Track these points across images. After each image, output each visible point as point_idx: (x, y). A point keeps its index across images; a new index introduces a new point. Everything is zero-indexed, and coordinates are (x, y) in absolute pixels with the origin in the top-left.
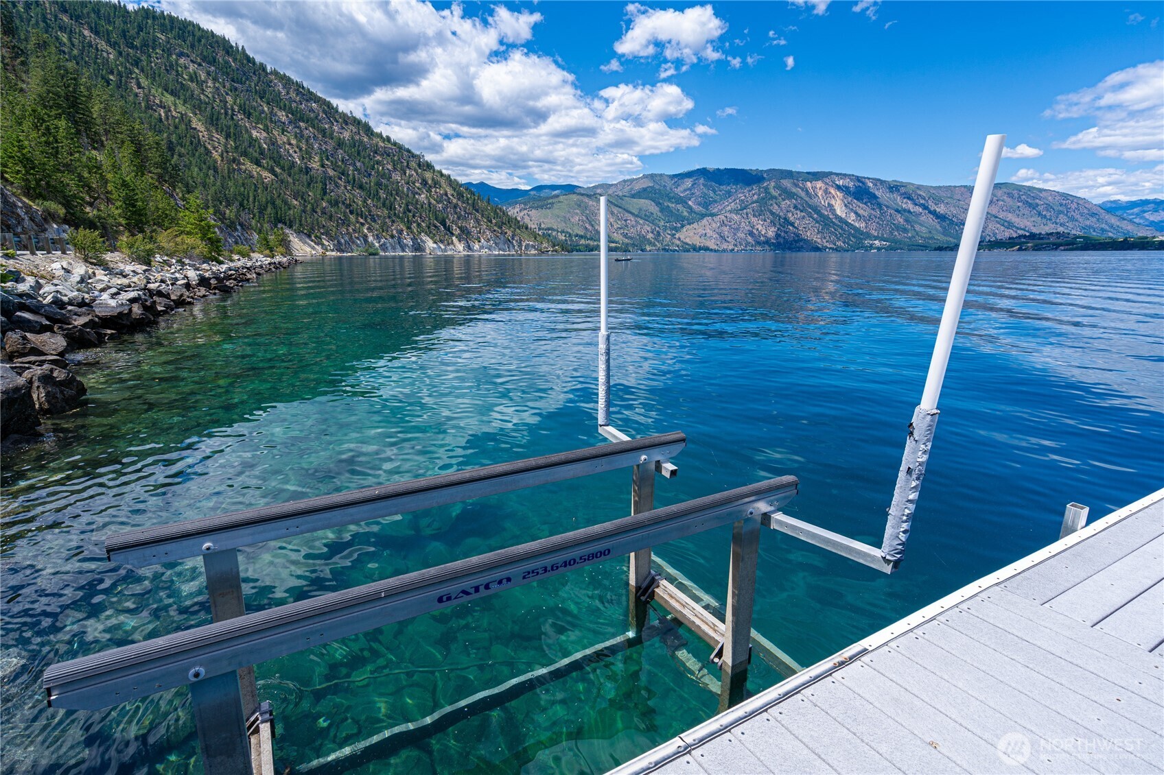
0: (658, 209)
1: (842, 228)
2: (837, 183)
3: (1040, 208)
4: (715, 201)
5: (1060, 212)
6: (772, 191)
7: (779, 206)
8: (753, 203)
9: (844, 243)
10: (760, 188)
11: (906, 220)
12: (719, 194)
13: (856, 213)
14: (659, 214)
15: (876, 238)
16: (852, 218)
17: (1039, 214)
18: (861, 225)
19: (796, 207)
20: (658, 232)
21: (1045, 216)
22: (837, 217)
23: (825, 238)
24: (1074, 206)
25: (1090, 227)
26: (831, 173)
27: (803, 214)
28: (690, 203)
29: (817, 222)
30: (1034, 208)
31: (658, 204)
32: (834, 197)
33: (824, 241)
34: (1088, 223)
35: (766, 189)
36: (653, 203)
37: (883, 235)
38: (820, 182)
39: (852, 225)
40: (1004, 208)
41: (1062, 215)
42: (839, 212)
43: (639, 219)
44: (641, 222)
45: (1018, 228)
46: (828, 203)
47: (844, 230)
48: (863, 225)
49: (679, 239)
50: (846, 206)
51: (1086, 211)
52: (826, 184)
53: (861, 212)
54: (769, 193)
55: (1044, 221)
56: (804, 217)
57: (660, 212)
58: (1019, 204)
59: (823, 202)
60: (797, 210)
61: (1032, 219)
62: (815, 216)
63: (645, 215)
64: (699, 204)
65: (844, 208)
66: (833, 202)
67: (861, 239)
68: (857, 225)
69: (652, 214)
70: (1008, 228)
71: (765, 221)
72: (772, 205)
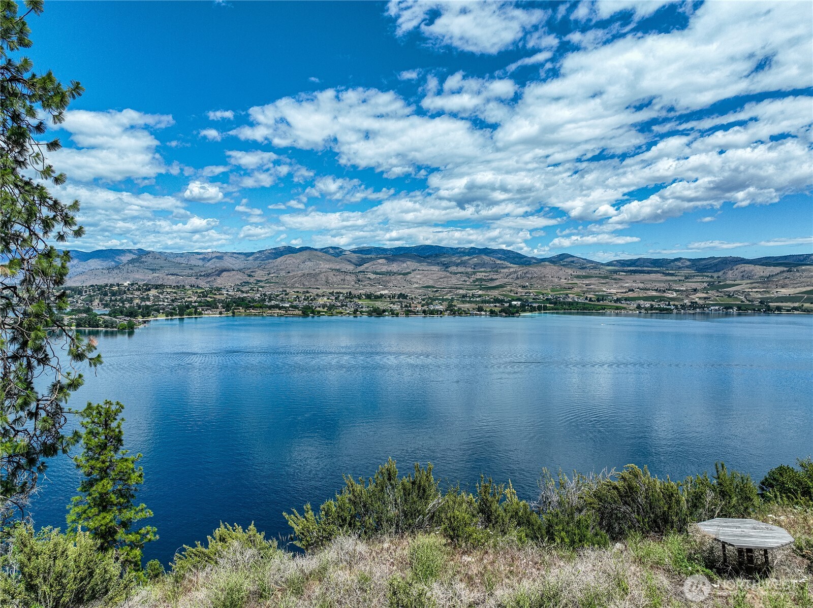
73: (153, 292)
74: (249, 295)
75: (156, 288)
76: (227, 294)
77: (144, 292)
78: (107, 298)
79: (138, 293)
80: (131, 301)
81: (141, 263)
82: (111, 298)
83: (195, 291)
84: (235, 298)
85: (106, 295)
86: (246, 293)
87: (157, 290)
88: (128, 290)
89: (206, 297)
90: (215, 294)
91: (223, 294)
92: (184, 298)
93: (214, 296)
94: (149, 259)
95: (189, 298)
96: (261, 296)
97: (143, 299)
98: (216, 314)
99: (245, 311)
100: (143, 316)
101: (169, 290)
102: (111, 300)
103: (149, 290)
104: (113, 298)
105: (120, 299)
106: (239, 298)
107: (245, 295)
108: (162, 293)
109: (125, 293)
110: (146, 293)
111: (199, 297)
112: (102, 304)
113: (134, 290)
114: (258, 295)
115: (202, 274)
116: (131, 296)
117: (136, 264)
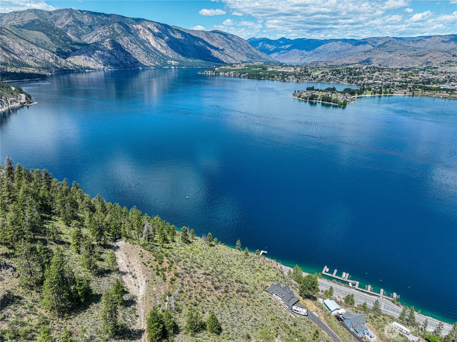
0: (49, 39)
1: (156, 54)
2: (148, 26)
3: (231, 44)
4: (83, 33)
5: (238, 47)
6: (116, 30)
7: (123, 41)
8: (107, 37)
9: (158, 62)
10: (109, 28)
11: (183, 49)
12: (85, 29)
13: (160, 45)
14: (51, 42)
15: (172, 59)
16: (159, 48)
17: (231, 47)
18: (163, 51)
19: (131, 41)
20: (56, 58)
21: (233, 49)
22: (153, 47)
23: (149, 60)
24: (242, 43)
25: (248, 53)
26: (144, 20)
27: (136, 46)
28: (69, 34)
29: (144, 51)
30: (229, 44)
31: (48, 35)
32: (148, 34)
33: (149, 62)
34: (247, 51)
35: (113, 29)
36: (45, 35)
37: (174, 58)
38: (140, 25)
39: (160, 51)
40: (219, 44)
41: (239, 48)
42: (152, 44)
43: (40, 49)
44: (43, 50)
45: (225, 54)
46: (146, 38)
47: (157, 55)
48: (165, 52)
49: (70, 62)
50: (155, 40)
51: (246, 46)
52: (143, 26)
53: (162, 44)
54: (115, 32)
55: (233, 50)
56: (137, 48)
57: (51, 41)
58: (224, 42)
59: (143, 38)
60: (132, 43)
61: (229, 50)
62: (142, 47)
63: (42, 44)
64: (74, 35)
65: (154, 41)
66: (148, 38)
67: (165, 60)
68: (162, 51)
69: (46, 42)
70: (222, 54)
71: (118, 50)
72: (118, 39)
73: (377, 74)
74: (437, 77)
75: (379, 71)
76: (422, 76)
77: (371, 74)
78: (351, 77)
79: (368, 74)
80: (362, 79)
81: (384, 47)
82: (353, 77)
83: (402, 73)
84: (425, 79)
85: (351, 75)
86: (436, 75)
87: (379, 73)
88: (364, 72)
89: (407, 78)
90: (414, 76)
91: (419, 76)
92: (392, 78)
93: (412, 77)
94: (390, 45)
95: (396, 78)
96: (446, 78)
97: (369, 78)
98: (402, 93)
99: (422, 92)
100: (359, 94)
101: (386, 73)
102: (353, 78)
103: (375, 72)
104: (354, 77)
105: (357, 78)
106: (429, 79)
107: (434, 77)
108: (381, 75)
109: (361, 74)
110: (372, 74)
111: (402, 77)
112: (348, 81)
113: (366, 72)
114: (444, 77)
115: (420, 55)
116: (363, 76)
117: (381, 48)
